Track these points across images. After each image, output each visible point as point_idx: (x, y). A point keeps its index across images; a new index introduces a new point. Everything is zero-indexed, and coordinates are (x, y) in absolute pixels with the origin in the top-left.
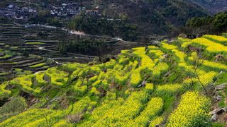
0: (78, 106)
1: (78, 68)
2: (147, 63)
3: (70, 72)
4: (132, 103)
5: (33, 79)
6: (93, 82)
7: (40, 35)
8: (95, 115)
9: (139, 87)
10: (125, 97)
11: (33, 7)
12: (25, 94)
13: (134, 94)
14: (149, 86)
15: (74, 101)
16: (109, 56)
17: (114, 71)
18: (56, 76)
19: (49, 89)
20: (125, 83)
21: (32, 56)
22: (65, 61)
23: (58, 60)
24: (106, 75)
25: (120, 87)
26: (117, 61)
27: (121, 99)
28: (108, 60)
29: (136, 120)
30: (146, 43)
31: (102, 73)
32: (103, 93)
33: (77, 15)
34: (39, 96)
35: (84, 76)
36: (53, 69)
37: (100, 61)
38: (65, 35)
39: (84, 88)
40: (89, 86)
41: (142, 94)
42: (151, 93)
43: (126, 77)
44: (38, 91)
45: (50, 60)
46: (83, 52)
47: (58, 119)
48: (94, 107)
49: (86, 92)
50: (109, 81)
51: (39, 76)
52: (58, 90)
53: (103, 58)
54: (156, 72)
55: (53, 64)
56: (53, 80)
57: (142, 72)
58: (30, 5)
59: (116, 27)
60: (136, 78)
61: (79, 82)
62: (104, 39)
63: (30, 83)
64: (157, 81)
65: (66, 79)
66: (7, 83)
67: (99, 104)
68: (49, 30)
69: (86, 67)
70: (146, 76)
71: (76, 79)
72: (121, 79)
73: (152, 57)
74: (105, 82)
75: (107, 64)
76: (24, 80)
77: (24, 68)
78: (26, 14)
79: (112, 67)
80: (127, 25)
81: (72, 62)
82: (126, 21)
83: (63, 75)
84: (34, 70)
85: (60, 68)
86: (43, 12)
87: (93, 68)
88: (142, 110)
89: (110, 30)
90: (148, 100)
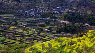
1: (66, 40)
3: (61, 42)
5: (43, 45)
6: (74, 47)
7: (46, 23)
11: (43, 9)
16: (82, 33)
18: (54, 44)
19: (51, 51)
21: (42, 34)
22: (59, 36)
23: (55, 36)
24: (81, 44)
25: (89, 50)
26: (87, 36)
28: (82, 36)
31: (78, 43)
35: (69, 44)
36: (53, 40)
37: (77, 36)
38: (58, 23)
40: (72, 49)
43: (92, 45)
44: (45, 51)
45: (51, 36)
46: (68, 32)
50: (83, 47)
51: (46, 44)
53: (79, 35)
55: (53, 38)
56: (53, 46)
58: (41, 9)
61: (66, 47)
62: (79, 24)
63: (41, 47)
65: (59, 46)
66: (30, 47)
68: (50, 21)
69: (69, 39)
71: (64, 46)
72: (90, 46)
74: (80, 47)
75: (81, 38)
76: (38, 46)
77: (38, 40)
78: (40, 13)
79: (84, 40)
80: (92, 17)
81: (62, 37)
82: (91, 15)
83: (58, 43)
84: (43, 41)
85: (56, 40)
86: (47, 12)
87: (73, 40)
89: (82, 19)
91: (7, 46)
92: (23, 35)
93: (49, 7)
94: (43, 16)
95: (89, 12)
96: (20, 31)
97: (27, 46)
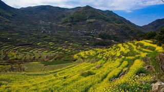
0: (99, 62)
1: (99, 50)
2: (122, 49)
3: (96, 51)
4: (117, 62)
5: (85, 53)
7: (87, 39)
8: (104, 66)
9: (119, 57)
10: (115, 60)
11: (85, 31)
12: (82, 58)
13: (118, 59)
14: (123, 57)
15: (97, 61)
16: (109, 46)
17: (111, 52)
18: (92, 53)
19: (90, 57)
20: (115, 56)
21: (85, 46)
23: (93, 48)
25: (113, 57)
26: (112, 48)
27: (113, 61)
29: (119, 68)
30: (122, 42)
31: (107, 52)
32: (107, 58)
33: (99, 33)
34: (87, 59)
35: (101, 53)
37: (106, 48)
38: (95, 40)
39: (101, 57)
40: (103, 56)
41: (121, 60)
42: (124, 59)
44: (86, 57)
45: (90, 47)
47: (92, 66)
48: (104, 63)
49: (101, 58)
51: (87, 52)
52: (92, 57)
54: (126, 52)
55: (91, 49)
57: (121, 52)
59: (112, 37)
60: (118, 54)
61: (99, 55)
62: (108, 41)
63: (84, 55)
64: (126, 55)
65: (95, 54)
66: (77, 54)
67: (106, 62)
69: (101, 50)
70: (122, 53)
71: (98, 54)
72: (114, 54)
73: (124, 47)
74: (108, 55)
76: (82, 54)
77: (82, 50)
78: (83, 33)
79: (110, 50)
82: (116, 35)
83: (94, 52)
84: (85, 50)
85: (93, 50)
86: (88, 32)
87: (104, 50)
88: (120, 65)
89: (110, 38)
90: (122, 62)
91: (63, 53)
92: (73, 47)
93: (89, 29)
94: (86, 35)
95: (115, 33)
96: (71, 44)
97: (75, 54)
